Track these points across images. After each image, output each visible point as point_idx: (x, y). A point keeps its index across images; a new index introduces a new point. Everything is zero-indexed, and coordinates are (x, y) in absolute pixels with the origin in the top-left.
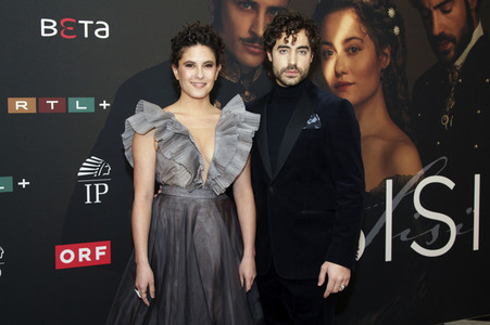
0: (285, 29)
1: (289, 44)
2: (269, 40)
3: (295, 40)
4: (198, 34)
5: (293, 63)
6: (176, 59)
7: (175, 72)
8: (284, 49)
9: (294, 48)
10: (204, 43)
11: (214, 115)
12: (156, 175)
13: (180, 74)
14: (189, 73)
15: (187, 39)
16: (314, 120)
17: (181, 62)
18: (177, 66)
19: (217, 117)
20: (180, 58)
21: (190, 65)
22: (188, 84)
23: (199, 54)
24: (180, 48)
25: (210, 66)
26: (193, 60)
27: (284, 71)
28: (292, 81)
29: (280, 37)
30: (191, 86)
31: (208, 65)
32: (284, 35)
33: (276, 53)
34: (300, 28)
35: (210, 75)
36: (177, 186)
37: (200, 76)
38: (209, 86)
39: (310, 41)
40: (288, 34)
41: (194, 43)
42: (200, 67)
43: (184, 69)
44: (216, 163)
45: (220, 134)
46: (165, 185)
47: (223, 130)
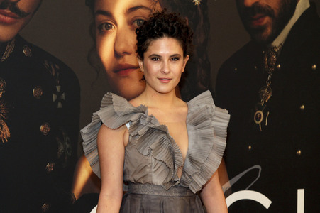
4: (165, 25)
6: (141, 51)
7: (141, 64)
10: (171, 34)
11: (181, 107)
12: (124, 173)
13: (146, 66)
14: (155, 67)
17: (146, 55)
18: (142, 58)
19: (185, 109)
20: (145, 50)
21: (156, 58)
22: (154, 79)
24: (145, 40)
25: (178, 59)
26: (160, 53)
30: (158, 80)
31: (174, 58)
35: (176, 69)
36: (150, 184)
37: (166, 71)
38: (175, 81)
41: (160, 36)
42: (166, 60)
43: (149, 62)
44: (192, 160)
45: (192, 128)
46: (137, 183)
47: (196, 124)
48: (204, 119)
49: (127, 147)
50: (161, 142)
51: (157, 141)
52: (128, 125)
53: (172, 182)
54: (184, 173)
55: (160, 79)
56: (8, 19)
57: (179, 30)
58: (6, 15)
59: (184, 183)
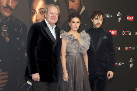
0: (97, 14)
1: (98, 18)
2: (93, 16)
3: (100, 17)
4: (76, 15)
5: (99, 22)
6: (70, 21)
7: (69, 24)
8: (97, 19)
9: (99, 19)
10: (77, 17)
11: (79, 34)
14: (73, 24)
15: (73, 16)
16: (106, 37)
17: (71, 22)
18: (70, 22)
19: (80, 35)
21: (74, 22)
22: (73, 27)
23: (76, 20)
24: (70, 18)
26: (74, 21)
27: (96, 24)
28: (98, 27)
29: (96, 16)
31: (78, 22)
32: (97, 16)
33: (94, 20)
34: (101, 14)
35: (78, 25)
37: (76, 25)
39: (103, 17)
40: (98, 16)
41: (75, 17)
42: (76, 23)
43: (72, 23)
44: (83, 47)
45: (83, 39)
46: (70, 52)
47: (83, 38)
48: (85, 37)
49: (68, 43)
50: (76, 42)
51: (75, 42)
52: (68, 39)
53: (79, 52)
54: (81, 50)
55: (75, 27)
56: (9, 11)
57: (79, 16)
58: (8, 10)
59: (81, 52)
